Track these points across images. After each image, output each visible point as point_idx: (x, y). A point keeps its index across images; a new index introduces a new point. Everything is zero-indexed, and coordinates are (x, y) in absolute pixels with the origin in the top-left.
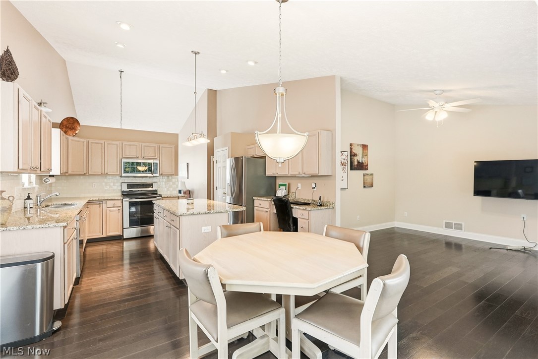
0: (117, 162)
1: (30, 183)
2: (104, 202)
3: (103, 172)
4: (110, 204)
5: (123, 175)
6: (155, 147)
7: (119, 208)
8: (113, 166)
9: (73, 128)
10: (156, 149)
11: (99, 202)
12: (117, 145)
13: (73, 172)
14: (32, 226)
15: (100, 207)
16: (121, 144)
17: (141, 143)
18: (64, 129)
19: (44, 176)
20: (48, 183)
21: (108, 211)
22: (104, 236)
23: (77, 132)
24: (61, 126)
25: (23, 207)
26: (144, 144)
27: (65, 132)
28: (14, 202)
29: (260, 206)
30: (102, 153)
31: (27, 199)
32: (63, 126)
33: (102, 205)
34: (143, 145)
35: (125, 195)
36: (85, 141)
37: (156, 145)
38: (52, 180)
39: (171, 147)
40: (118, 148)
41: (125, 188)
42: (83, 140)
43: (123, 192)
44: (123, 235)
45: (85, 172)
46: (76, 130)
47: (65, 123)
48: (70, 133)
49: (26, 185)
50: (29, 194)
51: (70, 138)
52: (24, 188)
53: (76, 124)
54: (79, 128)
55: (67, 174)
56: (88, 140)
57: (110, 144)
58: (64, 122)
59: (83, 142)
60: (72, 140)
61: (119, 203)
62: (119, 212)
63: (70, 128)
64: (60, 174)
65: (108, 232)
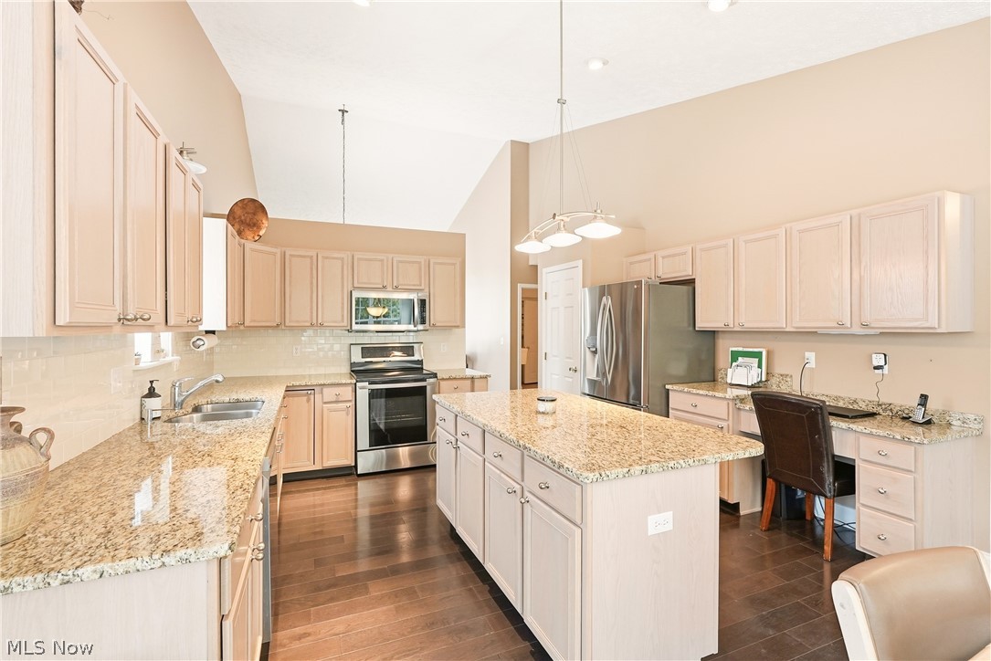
0: (343, 299)
1: (158, 351)
2: (317, 389)
3: (314, 321)
4: (329, 394)
5: (355, 327)
6: (420, 263)
7: (348, 405)
8: (335, 309)
9: (254, 225)
10: (423, 269)
11: (309, 390)
12: (342, 259)
13: (254, 321)
14: (99, 567)
15: (308, 401)
16: (350, 258)
17: (390, 256)
18: (237, 226)
19: (191, 335)
20: (202, 348)
21: (325, 410)
22: (318, 467)
23: (261, 233)
24: (231, 218)
25: (138, 417)
26: (397, 258)
27: (240, 233)
28: (52, 451)
29: (692, 409)
30: (312, 277)
31: (146, 396)
32: (234, 218)
33: (312, 396)
34: (395, 259)
35: (359, 372)
36: (278, 251)
37: (422, 259)
38: (209, 342)
39: (454, 264)
40: (345, 267)
41: (357, 357)
42: (274, 250)
43: (352, 365)
44: (356, 466)
45: (278, 321)
46: (259, 228)
47: (238, 212)
48: (249, 234)
49: (147, 360)
50: (152, 382)
51: (249, 245)
52: (137, 367)
53: (260, 216)
54: (266, 223)
55: (242, 327)
56: (283, 249)
57: (327, 258)
58: (236, 209)
59: (274, 254)
60: (253, 250)
61: (347, 393)
62: (347, 414)
63: (249, 225)
64: (224, 328)
65: (324, 461)
